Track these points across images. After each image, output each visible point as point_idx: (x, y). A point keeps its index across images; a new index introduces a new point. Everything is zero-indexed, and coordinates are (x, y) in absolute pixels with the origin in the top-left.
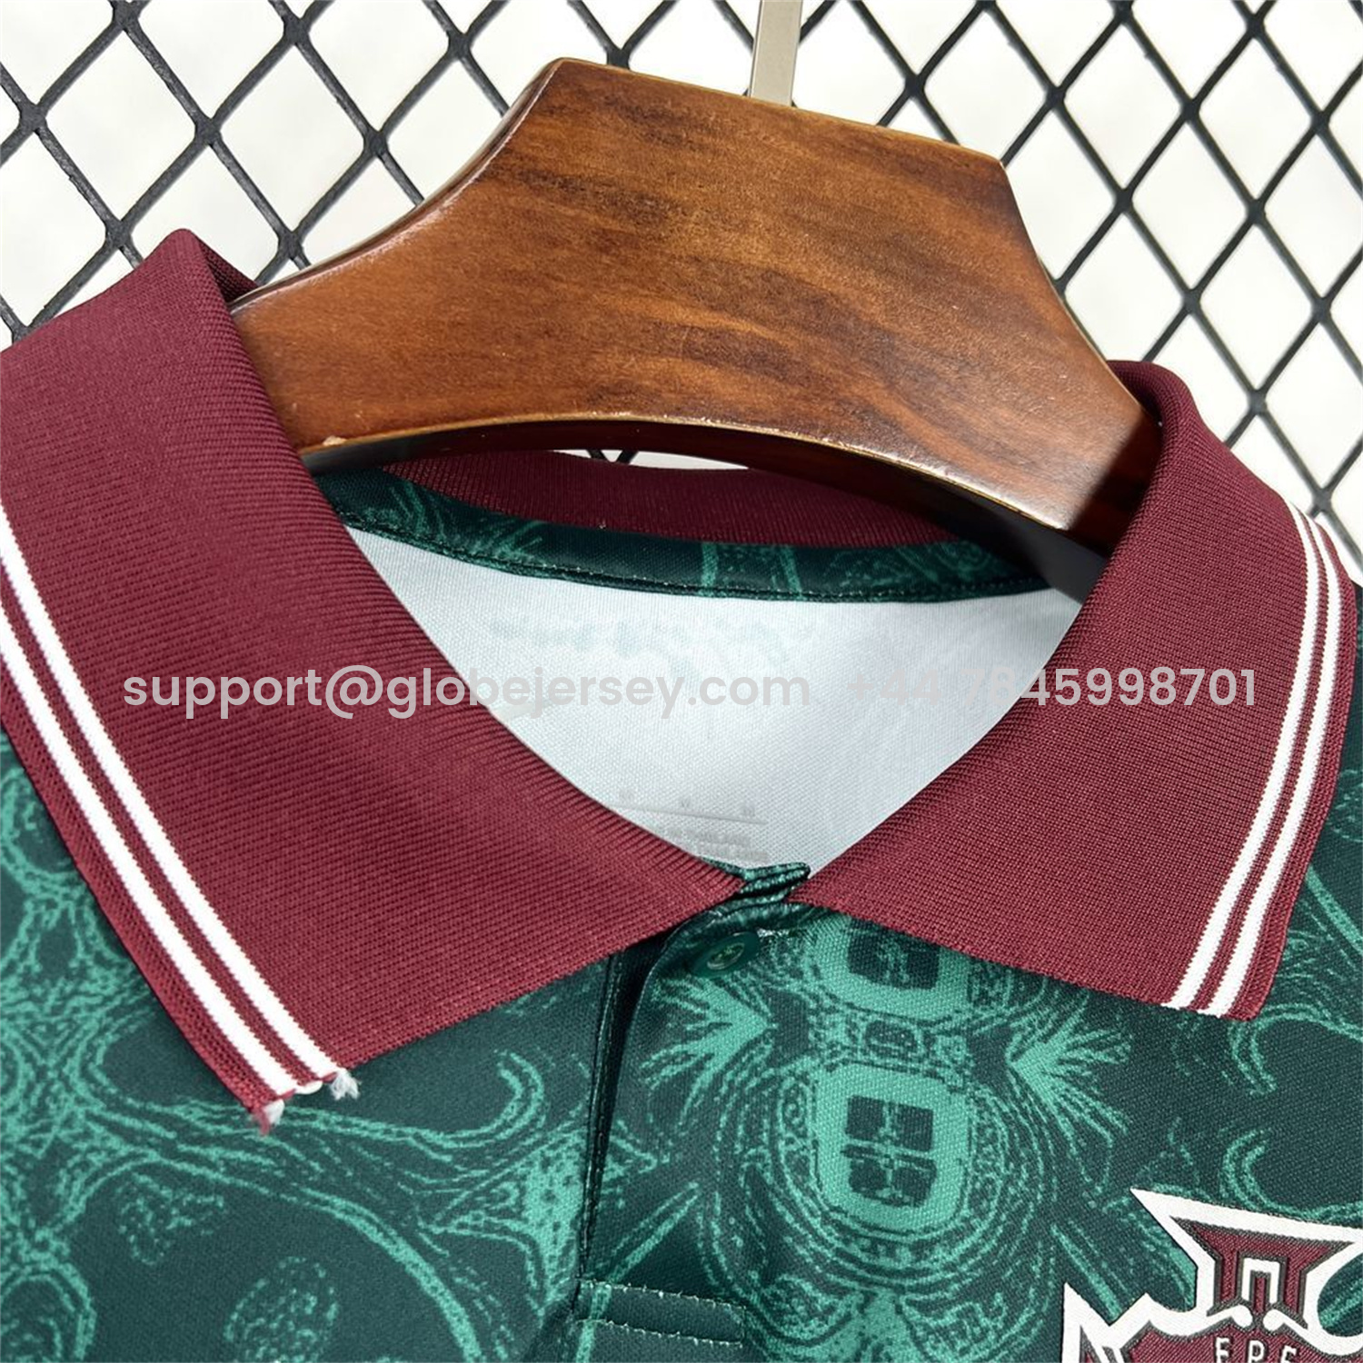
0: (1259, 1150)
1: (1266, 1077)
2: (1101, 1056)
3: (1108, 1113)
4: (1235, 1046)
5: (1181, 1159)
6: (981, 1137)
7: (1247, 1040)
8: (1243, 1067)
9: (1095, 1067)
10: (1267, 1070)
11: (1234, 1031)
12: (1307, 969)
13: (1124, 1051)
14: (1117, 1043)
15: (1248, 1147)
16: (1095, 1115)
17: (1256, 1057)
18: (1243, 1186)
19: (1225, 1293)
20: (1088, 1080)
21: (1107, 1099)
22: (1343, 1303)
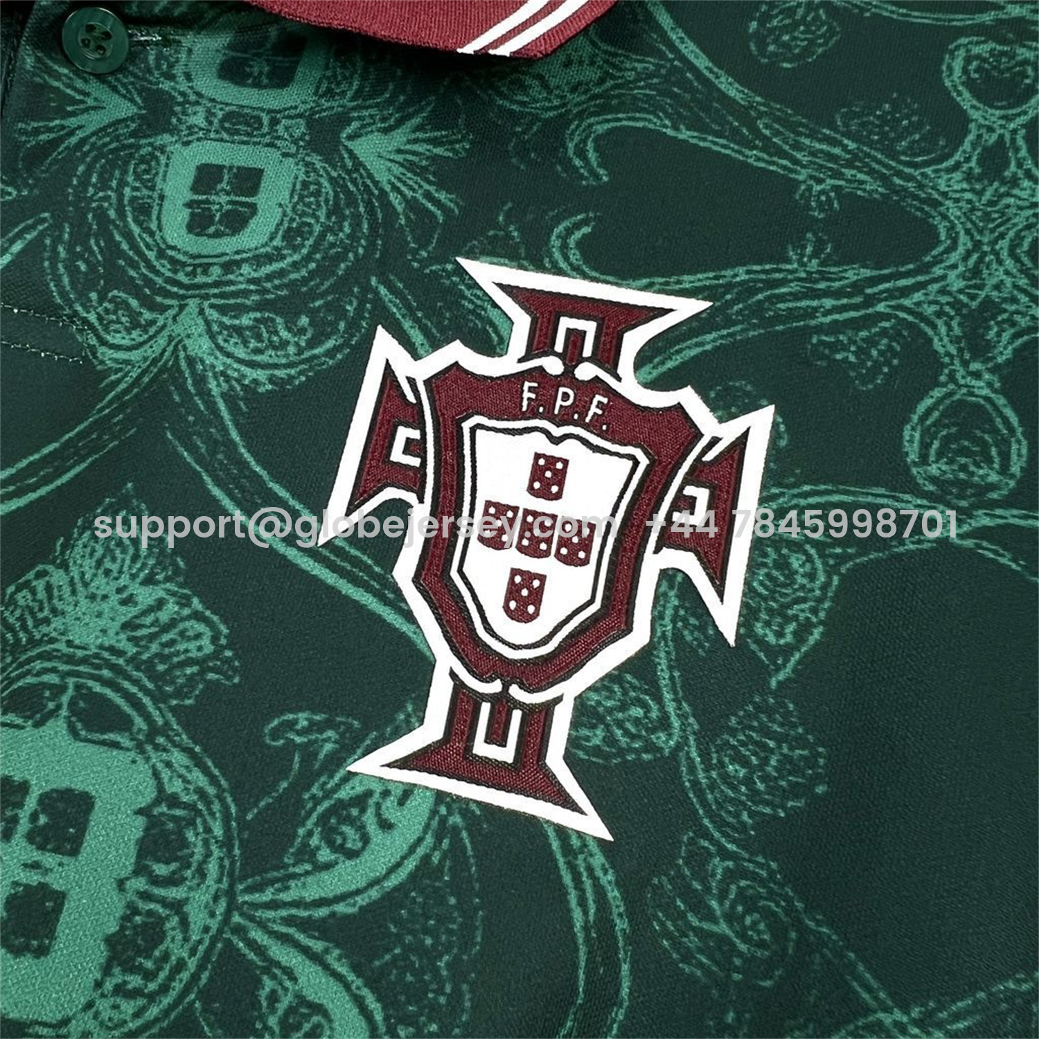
0: (586, 230)
1: (602, 171)
2: (439, 151)
3: (442, 196)
4: (571, 145)
5: (508, 236)
6: (305, 191)
7: (584, 141)
8: (577, 162)
9: (434, 159)
10: (600, 165)
11: (572, 133)
12: (649, 86)
13: (464, 148)
14: (458, 141)
15: (577, 226)
16: (428, 195)
17: (592, 155)
18: (566, 258)
19: (539, 343)
20: (425, 169)
21: (441, 186)
22: (662, 363)
